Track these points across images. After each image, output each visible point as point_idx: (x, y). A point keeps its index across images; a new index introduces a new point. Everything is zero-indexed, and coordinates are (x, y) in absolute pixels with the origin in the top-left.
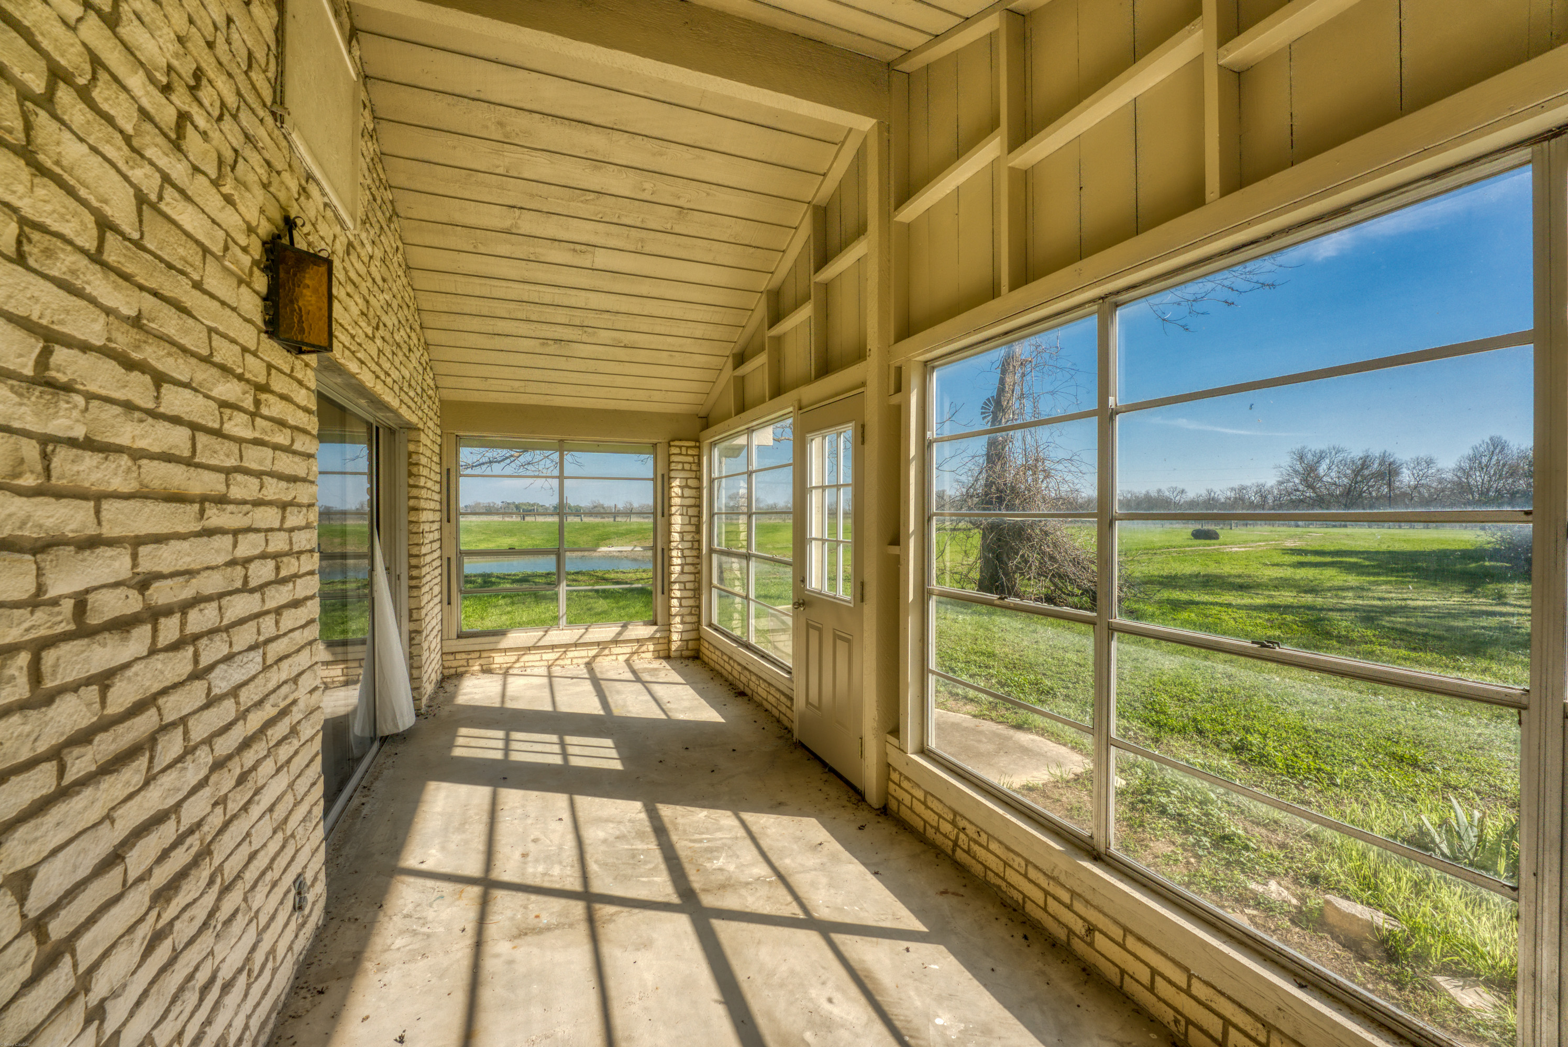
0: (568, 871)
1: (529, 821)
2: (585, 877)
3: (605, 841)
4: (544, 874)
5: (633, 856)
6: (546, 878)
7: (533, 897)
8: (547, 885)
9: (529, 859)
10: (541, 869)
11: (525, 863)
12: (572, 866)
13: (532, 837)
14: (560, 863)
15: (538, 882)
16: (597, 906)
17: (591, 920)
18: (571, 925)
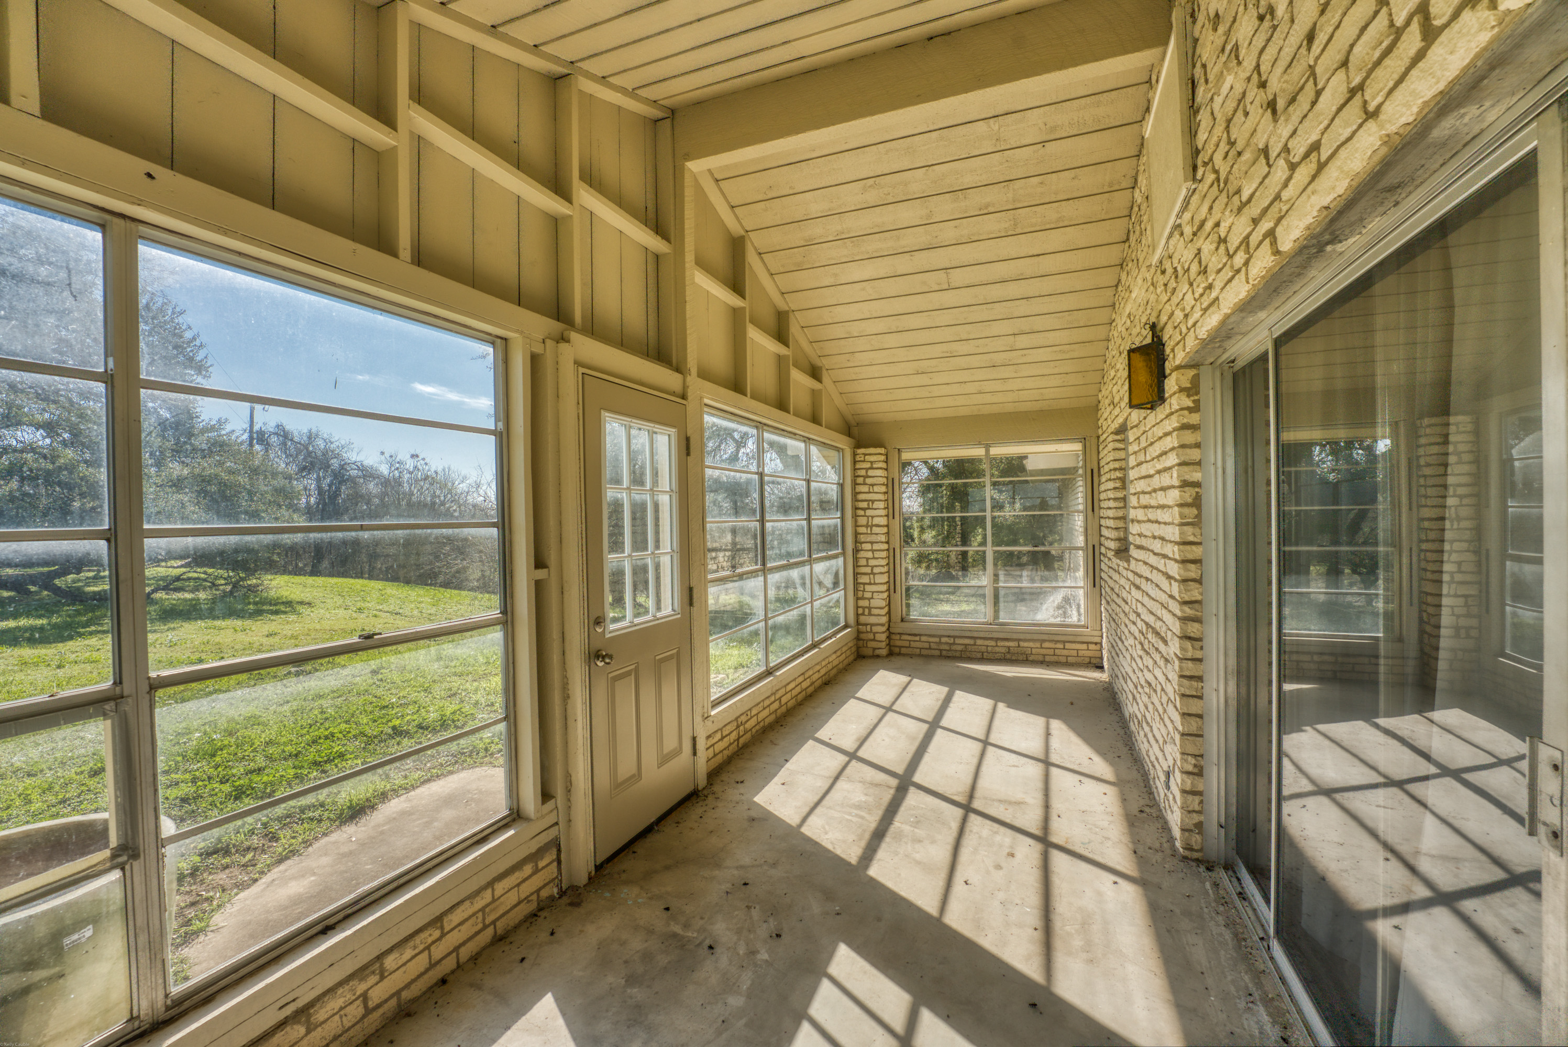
0: (975, 829)
1: (1001, 896)
2: (964, 820)
3: (933, 842)
4: (996, 833)
5: (918, 822)
6: (995, 830)
7: (1008, 821)
8: (996, 826)
9: (1007, 850)
10: (998, 838)
11: (1012, 847)
12: (971, 831)
13: (1001, 873)
14: (980, 837)
15: (1003, 829)
16: (964, 802)
17: (971, 796)
18: (985, 798)
